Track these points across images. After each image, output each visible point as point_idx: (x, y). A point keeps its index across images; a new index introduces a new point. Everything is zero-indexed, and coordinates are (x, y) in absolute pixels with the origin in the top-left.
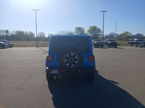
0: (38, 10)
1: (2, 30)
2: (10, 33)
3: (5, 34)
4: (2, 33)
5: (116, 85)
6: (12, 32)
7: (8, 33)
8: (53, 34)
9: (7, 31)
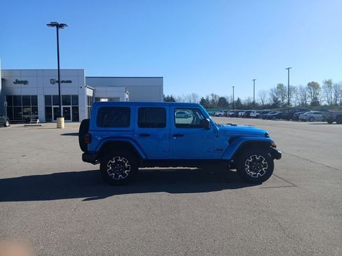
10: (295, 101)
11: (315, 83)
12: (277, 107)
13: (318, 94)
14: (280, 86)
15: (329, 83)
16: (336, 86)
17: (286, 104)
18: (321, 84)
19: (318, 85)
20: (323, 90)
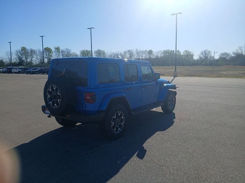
0: (181, 13)
1: (144, 50)
2: (155, 54)
3: (147, 57)
4: (144, 55)
5: (135, 153)
6: (157, 53)
7: (151, 54)
8: (228, 52)
9: (150, 52)
10: (36, 60)
11: (49, 48)
12: (22, 65)
13: (51, 56)
14: (24, 49)
15: (58, 49)
16: (62, 51)
17: (29, 63)
18: (53, 50)
19: (51, 50)
20: (54, 53)
